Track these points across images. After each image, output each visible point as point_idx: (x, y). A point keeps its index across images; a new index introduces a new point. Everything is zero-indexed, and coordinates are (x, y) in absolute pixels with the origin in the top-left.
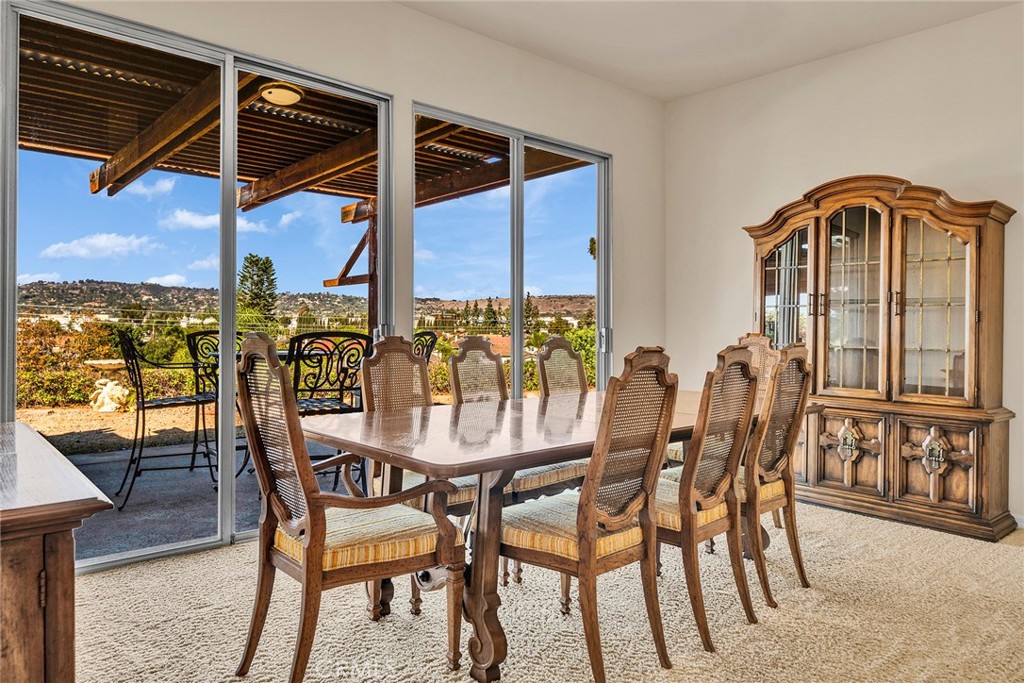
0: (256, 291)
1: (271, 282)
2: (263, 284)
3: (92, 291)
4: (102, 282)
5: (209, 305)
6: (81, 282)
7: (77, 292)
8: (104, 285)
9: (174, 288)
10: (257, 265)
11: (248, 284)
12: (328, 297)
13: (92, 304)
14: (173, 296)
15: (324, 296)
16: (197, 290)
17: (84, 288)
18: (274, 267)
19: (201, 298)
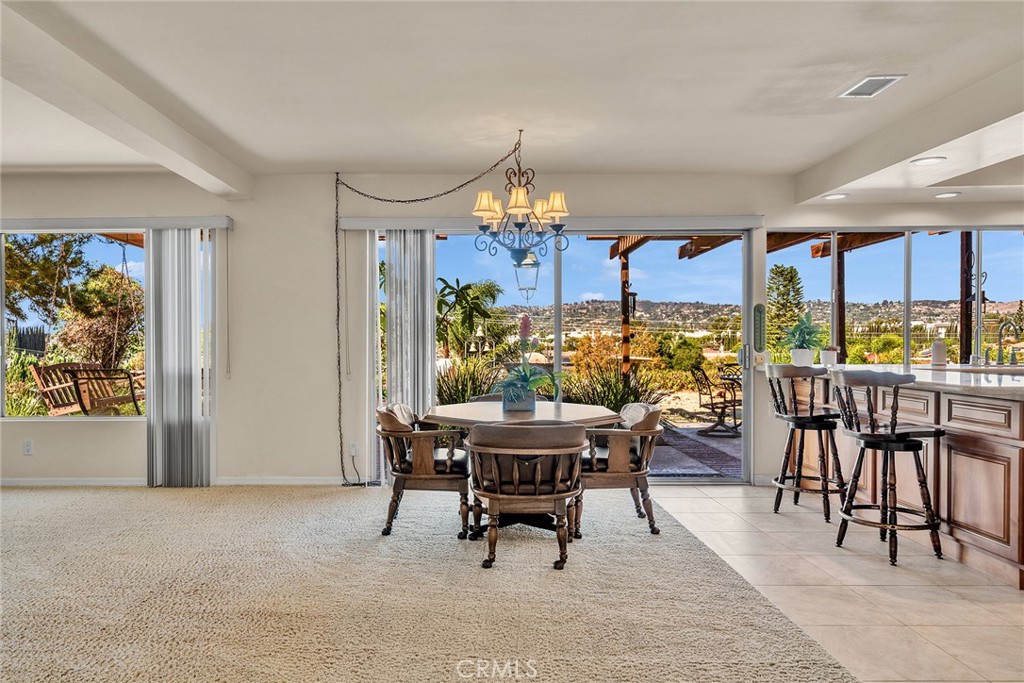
0: (782, 302)
1: (797, 292)
2: (789, 294)
3: (596, 310)
4: (603, 302)
5: (695, 319)
6: (588, 302)
7: (584, 311)
8: (605, 304)
9: (662, 304)
10: (782, 275)
11: (775, 294)
12: (820, 305)
13: (597, 321)
14: (661, 311)
15: (814, 304)
16: (683, 304)
17: (590, 307)
18: (799, 276)
19: (686, 312)
